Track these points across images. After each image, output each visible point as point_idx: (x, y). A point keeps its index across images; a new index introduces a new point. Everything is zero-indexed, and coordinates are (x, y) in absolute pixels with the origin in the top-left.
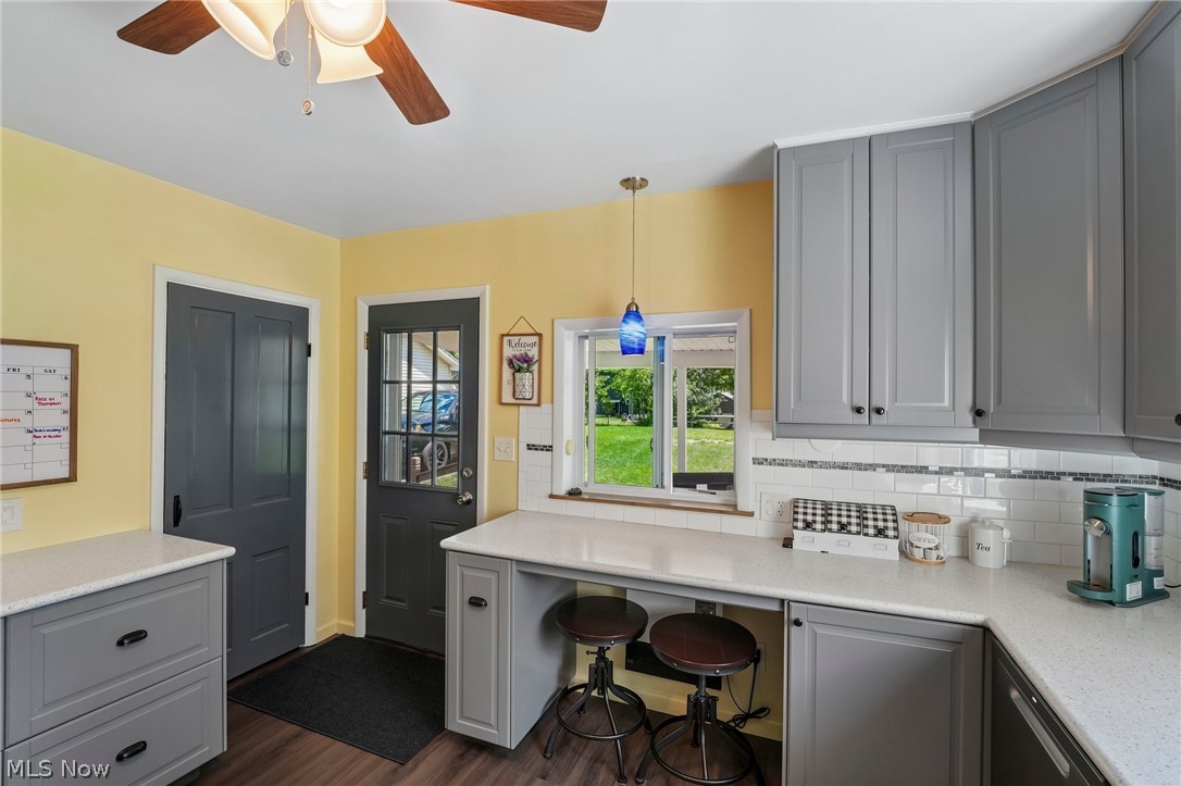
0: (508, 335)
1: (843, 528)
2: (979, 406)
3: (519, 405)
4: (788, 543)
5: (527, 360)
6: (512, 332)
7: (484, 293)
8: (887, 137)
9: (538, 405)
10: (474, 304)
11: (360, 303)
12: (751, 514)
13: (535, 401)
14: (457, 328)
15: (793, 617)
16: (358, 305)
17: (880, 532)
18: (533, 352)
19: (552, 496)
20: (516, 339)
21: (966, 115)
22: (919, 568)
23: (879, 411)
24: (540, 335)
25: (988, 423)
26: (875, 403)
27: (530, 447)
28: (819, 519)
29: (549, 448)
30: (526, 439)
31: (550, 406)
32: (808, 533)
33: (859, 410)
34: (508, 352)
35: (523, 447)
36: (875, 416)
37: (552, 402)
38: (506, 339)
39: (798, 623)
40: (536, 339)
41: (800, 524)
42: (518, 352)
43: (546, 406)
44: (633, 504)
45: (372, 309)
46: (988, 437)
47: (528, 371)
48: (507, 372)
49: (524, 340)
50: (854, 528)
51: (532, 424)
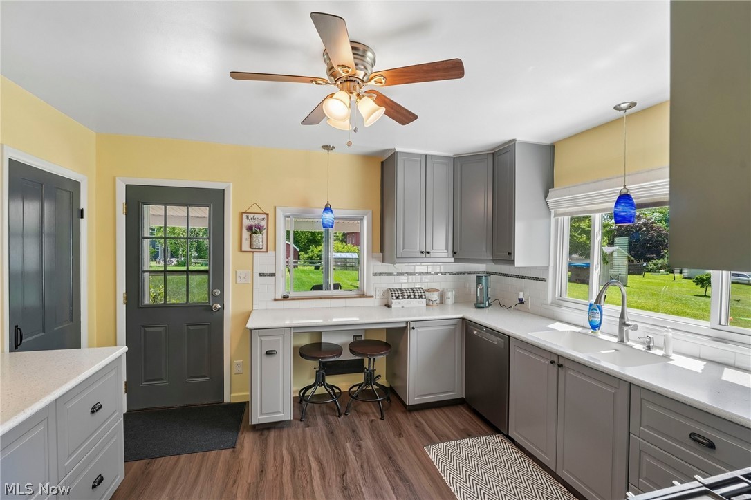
0: (245, 213)
1: (409, 297)
2: (455, 251)
3: (253, 252)
4: (388, 306)
5: (260, 228)
6: (248, 211)
7: (229, 187)
8: (432, 156)
9: (267, 252)
10: (221, 193)
11: (118, 181)
12: (373, 297)
13: (264, 250)
14: (208, 206)
15: (411, 327)
16: (117, 182)
17: (421, 297)
18: (263, 223)
19: (275, 300)
20: (252, 216)
21: (451, 155)
22: (431, 307)
23: (428, 253)
24: (267, 214)
25: (457, 256)
26: (427, 250)
27: (260, 275)
28: (400, 295)
29: (274, 275)
30: (257, 270)
31: (274, 252)
32: (398, 301)
33: (422, 252)
34: (246, 223)
35: (256, 275)
36: (427, 255)
37: (275, 250)
38: (244, 215)
39: (413, 328)
40: (265, 216)
41: (394, 298)
42: (254, 223)
43: (271, 253)
44: (321, 298)
45: (128, 187)
46: (456, 260)
47: (261, 233)
48: (246, 234)
49: (256, 216)
50: (412, 297)
51: (262, 262)
